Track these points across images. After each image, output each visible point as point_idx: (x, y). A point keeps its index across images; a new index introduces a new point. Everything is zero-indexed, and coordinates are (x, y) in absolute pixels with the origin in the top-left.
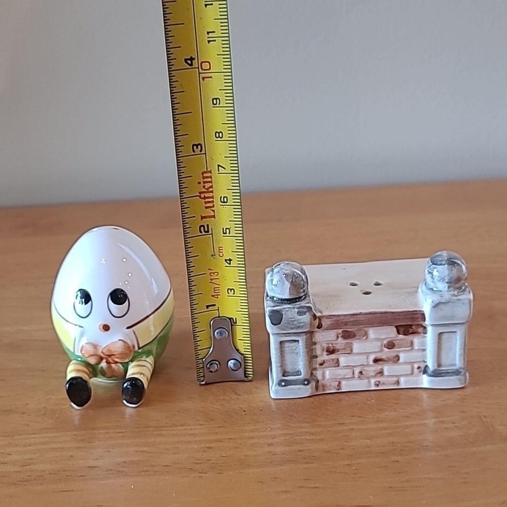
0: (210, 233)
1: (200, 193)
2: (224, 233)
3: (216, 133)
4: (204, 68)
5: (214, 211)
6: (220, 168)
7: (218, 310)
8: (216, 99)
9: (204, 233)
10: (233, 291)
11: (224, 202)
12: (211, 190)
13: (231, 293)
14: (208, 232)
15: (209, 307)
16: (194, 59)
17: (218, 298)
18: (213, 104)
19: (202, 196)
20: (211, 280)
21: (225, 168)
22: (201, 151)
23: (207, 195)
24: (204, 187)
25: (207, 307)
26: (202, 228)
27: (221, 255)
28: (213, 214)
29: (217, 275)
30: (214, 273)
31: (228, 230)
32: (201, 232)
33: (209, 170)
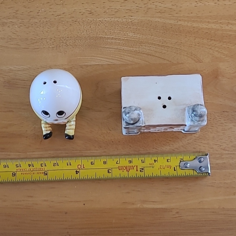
0: (143, 168)
1: (127, 171)
2: (144, 162)
3: (104, 164)
4: (80, 167)
5: (134, 166)
6: (117, 163)
7: (176, 166)
8: (91, 163)
9: (143, 170)
10: (168, 160)
11: (131, 162)
12: (126, 167)
13: (169, 161)
14: (143, 169)
15: (175, 169)
16: (76, 171)
17: (171, 166)
18: (93, 164)
19: (128, 170)
20: (163, 168)
21: (117, 161)
22: (111, 170)
23: (128, 168)
24: (125, 169)
25: (175, 170)
26: (141, 171)
27: (153, 164)
28: (136, 166)
29: (161, 166)
30: (160, 167)
31: (142, 161)
32: (143, 171)
33: (118, 167)
